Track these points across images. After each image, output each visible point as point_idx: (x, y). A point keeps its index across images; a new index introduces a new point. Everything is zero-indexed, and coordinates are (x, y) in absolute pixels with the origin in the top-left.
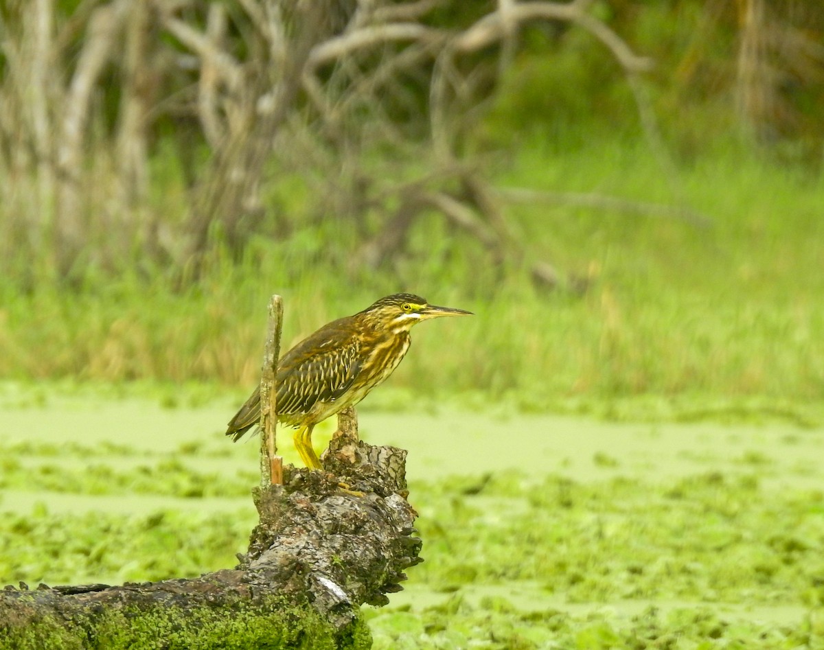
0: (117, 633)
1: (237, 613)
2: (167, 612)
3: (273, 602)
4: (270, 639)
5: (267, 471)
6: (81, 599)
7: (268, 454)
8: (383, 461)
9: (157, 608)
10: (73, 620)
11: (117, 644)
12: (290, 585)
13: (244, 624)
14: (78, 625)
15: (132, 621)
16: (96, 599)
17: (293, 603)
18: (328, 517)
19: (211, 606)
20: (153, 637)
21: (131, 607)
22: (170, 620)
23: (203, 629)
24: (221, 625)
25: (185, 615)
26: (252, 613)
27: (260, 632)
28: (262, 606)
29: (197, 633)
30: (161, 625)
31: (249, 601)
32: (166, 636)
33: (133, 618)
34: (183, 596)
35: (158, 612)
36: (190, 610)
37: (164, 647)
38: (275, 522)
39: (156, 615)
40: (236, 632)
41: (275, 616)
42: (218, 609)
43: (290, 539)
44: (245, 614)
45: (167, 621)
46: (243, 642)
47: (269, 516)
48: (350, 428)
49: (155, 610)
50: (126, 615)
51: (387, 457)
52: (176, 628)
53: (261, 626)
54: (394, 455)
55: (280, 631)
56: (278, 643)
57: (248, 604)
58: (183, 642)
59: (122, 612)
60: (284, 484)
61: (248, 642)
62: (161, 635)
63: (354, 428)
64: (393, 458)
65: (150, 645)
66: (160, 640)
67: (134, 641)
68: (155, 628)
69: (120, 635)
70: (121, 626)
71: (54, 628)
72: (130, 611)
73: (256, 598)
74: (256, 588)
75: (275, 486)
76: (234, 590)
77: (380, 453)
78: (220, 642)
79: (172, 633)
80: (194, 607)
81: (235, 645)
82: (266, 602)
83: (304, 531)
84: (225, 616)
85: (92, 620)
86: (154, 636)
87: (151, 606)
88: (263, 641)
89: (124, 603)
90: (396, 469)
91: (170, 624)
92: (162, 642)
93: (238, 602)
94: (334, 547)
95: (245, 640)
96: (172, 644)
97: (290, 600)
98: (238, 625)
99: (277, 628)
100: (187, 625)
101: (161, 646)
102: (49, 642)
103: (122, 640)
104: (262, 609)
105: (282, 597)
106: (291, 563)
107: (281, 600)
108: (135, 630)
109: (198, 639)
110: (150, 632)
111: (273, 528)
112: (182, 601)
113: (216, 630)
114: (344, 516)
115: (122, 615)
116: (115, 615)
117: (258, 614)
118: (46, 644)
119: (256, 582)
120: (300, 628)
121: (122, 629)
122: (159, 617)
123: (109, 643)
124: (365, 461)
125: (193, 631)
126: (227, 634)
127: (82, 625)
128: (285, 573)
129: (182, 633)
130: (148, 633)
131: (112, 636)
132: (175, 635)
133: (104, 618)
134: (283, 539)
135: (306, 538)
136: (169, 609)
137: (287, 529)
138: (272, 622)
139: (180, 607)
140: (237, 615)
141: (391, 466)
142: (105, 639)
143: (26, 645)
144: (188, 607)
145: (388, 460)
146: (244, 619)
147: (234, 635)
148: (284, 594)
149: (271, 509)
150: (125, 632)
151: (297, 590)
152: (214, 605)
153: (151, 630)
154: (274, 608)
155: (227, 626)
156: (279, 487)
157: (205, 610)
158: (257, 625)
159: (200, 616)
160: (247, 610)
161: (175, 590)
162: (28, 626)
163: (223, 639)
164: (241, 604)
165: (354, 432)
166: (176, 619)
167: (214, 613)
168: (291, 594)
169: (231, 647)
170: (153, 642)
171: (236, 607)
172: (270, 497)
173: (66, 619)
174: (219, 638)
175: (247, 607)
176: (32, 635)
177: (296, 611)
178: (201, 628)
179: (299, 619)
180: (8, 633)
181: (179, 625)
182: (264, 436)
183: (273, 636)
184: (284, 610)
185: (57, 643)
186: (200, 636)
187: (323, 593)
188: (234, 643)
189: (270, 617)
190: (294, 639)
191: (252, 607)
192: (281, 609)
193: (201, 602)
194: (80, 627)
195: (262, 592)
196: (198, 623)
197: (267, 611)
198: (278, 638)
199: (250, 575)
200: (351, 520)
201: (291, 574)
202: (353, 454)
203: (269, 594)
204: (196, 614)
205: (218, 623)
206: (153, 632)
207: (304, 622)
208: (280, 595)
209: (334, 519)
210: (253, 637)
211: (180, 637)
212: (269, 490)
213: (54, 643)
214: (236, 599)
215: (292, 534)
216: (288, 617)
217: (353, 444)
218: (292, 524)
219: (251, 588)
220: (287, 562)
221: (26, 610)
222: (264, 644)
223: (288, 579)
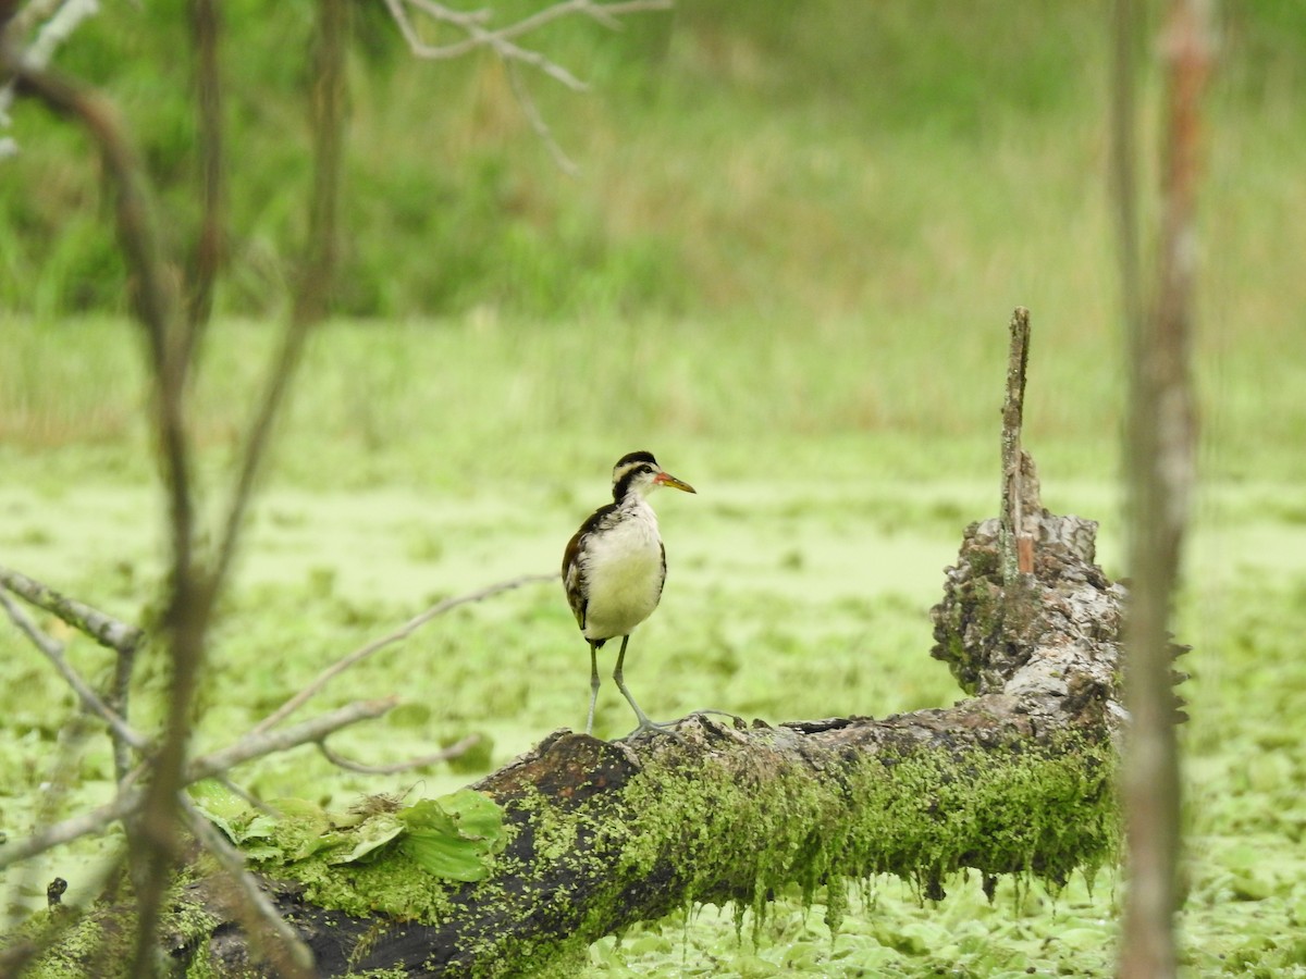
0: (875, 789)
1: (1020, 756)
2: (933, 757)
3: (1064, 740)
4: (1062, 791)
5: (1013, 555)
6: (825, 740)
7: (1013, 530)
8: (1069, 537)
9: (921, 751)
10: (825, 770)
11: (875, 803)
12: (1085, 715)
13: (1029, 772)
14: (831, 776)
15: (892, 770)
16: (842, 739)
17: (1091, 741)
18: (1086, 619)
19: (984, 747)
20: (917, 793)
21: (889, 750)
22: (938, 767)
23: (980, 780)
24: (1001, 773)
25: (955, 761)
26: (1038, 755)
27: (1050, 783)
28: (1050, 746)
29: (972, 785)
30: (927, 775)
31: (1032, 739)
32: (935, 790)
33: (893, 766)
34: (948, 733)
35: (921, 757)
36: (961, 754)
37: (932, 806)
38: (1026, 626)
39: (919, 761)
40: (1020, 783)
41: (1069, 760)
42: (993, 751)
43: (1053, 651)
44: (1029, 758)
45: (935, 770)
46: (1028, 797)
47: (1017, 618)
48: (1030, 490)
49: (917, 754)
50: (885, 763)
51: (1072, 531)
52: (946, 780)
53: (1051, 773)
54: (1082, 528)
55: (1075, 780)
56: (1072, 798)
57: (1030, 743)
58: (956, 798)
59: (878, 758)
60: (1036, 572)
61: (1035, 796)
62: (928, 788)
63: (1035, 491)
64: (1081, 533)
65: (915, 804)
66: (927, 796)
67: (895, 798)
68: (919, 780)
69: (879, 790)
70: (880, 778)
71: (805, 781)
72: (888, 756)
73: (1041, 734)
74: (1039, 721)
75: (1024, 576)
76: (1012, 725)
77: (1062, 525)
78: (1000, 798)
79: (941, 786)
80: (965, 749)
81: (1019, 802)
82: (1056, 740)
83: (1070, 639)
84: (1004, 761)
85: (846, 769)
86: (919, 791)
87: (913, 748)
88: (1052, 796)
89: (880, 745)
90: (1084, 547)
91: (938, 773)
92: (930, 800)
93: (1019, 741)
94: (1109, 661)
95: (1031, 794)
96: (941, 801)
97: (1086, 736)
98: (1023, 773)
99: (1072, 777)
100: (959, 772)
101: (929, 804)
102: (802, 801)
103: (881, 797)
104: (1051, 750)
105: (1075, 732)
106: (1085, 684)
107: (1075, 737)
108: (898, 783)
109: (974, 795)
110: (914, 785)
111: (1024, 634)
112: (949, 740)
113: (996, 781)
114: (1104, 616)
115: (878, 761)
116: (869, 762)
117: (1046, 757)
118: (799, 805)
119: (1037, 711)
120: (1101, 776)
121: (881, 782)
122: (924, 764)
123: (865, 803)
124: (1053, 538)
125: (967, 782)
126: (1008, 787)
127: (836, 776)
128: (1078, 700)
129: (954, 786)
130: (911, 787)
131: (868, 792)
132: (946, 788)
133: (859, 767)
134: (1043, 650)
135: (1074, 648)
136: (933, 752)
137: (1045, 637)
138: (1066, 768)
139: (947, 749)
140: (1020, 759)
141: (1078, 544)
142: (862, 796)
143: (778, 807)
144: (958, 749)
145: (1074, 535)
146: (1029, 765)
147: (1018, 788)
148: (1077, 729)
149: (1020, 609)
150: (884, 787)
151: (1095, 723)
152: (988, 745)
153: (915, 782)
154: (1067, 748)
155: (1008, 774)
156: (1031, 577)
157: (980, 753)
158: (1046, 773)
159: (974, 761)
160: (1030, 752)
161: (932, 725)
162: (777, 780)
163: (1004, 794)
164: (1023, 744)
165: (1035, 496)
166: (945, 767)
167: (990, 756)
168: (1086, 728)
169: (1012, 804)
170: (918, 800)
171: (1015, 747)
172: (1017, 592)
173: (817, 770)
174: (999, 792)
175: (1031, 748)
176: (782, 792)
177: (1096, 752)
178: (976, 778)
179: (1101, 763)
180: (758, 789)
181: (950, 774)
182: (1008, 506)
183: (1066, 788)
184: (1081, 750)
185: (812, 804)
186: (976, 789)
187: (1119, 726)
188: (1017, 798)
189: (1063, 762)
190: (1094, 792)
191: (1036, 748)
192: (1076, 749)
193: (971, 742)
194: (835, 780)
195: (1048, 727)
196: (973, 771)
197: (1056, 753)
198: (1072, 791)
199: (1027, 702)
200: (1112, 622)
201: (1086, 700)
202: (1037, 528)
203: (1058, 729)
204: (968, 759)
205: (997, 770)
206: (917, 785)
207: (1107, 767)
208: (1072, 729)
209: (1093, 621)
210: (1040, 789)
211: (953, 791)
212: (1017, 582)
213: (808, 804)
214: (1015, 737)
215: (1054, 644)
216: (1086, 761)
217: (1036, 514)
218: (1051, 629)
219: (1032, 721)
220: (1080, 684)
221: (772, 757)
222: (1054, 800)
223: (1082, 707)
